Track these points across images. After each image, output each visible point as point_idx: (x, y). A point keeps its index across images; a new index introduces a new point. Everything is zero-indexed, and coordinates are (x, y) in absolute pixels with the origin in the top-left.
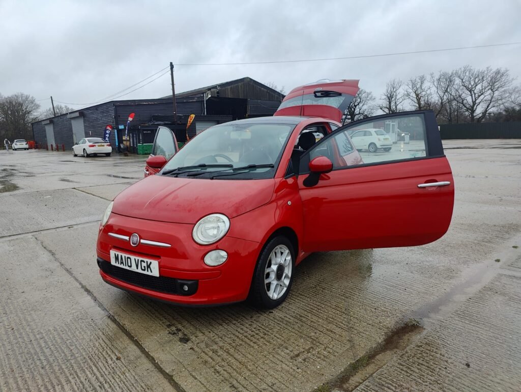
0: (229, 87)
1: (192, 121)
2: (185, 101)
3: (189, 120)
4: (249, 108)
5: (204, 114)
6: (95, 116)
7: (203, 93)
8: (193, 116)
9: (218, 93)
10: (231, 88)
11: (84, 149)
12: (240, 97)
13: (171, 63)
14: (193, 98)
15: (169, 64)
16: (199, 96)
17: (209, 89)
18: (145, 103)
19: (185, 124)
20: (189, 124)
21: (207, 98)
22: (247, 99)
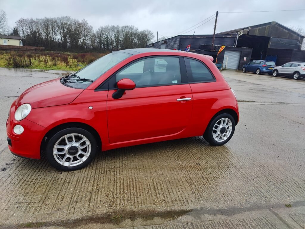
0: (258, 28)
1: (222, 50)
2: (223, 37)
3: (220, 49)
4: (270, 43)
5: (235, 46)
6: (171, 43)
7: (237, 32)
8: (224, 47)
9: (248, 32)
10: (259, 29)
11: (157, 61)
12: (265, 36)
13: (217, 12)
14: (230, 35)
15: (216, 12)
16: (234, 33)
17: (242, 29)
18: (198, 37)
19: (217, 52)
20: (219, 52)
21: (240, 35)
22: (270, 37)
